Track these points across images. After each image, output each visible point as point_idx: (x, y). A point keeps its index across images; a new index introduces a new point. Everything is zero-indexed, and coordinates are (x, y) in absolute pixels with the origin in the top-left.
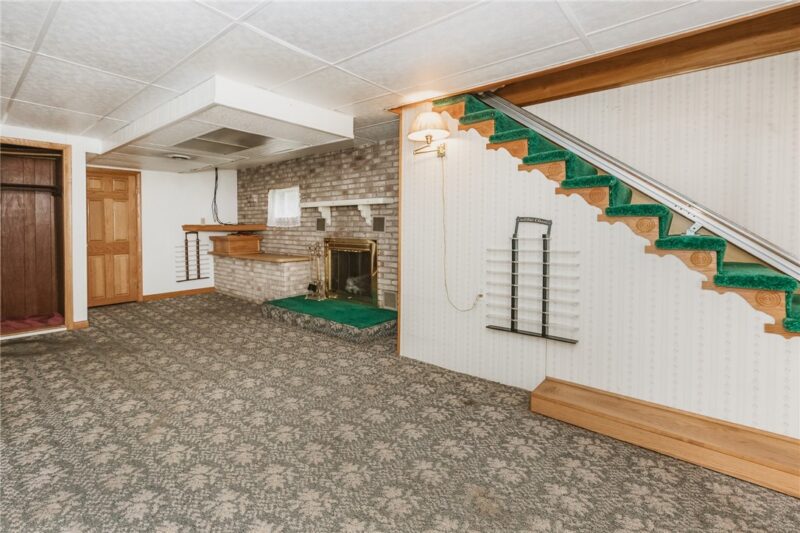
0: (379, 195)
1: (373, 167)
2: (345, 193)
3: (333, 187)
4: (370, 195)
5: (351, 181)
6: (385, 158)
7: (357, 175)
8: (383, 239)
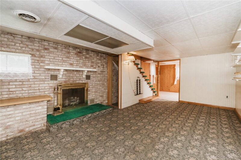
0: (88, 67)
1: (86, 58)
2: (71, 64)
3: (64, 60)
4: (85, 67)
5: (76, 60)
6: (91, 56)
7: (79, 59)
8: (90, 82)
